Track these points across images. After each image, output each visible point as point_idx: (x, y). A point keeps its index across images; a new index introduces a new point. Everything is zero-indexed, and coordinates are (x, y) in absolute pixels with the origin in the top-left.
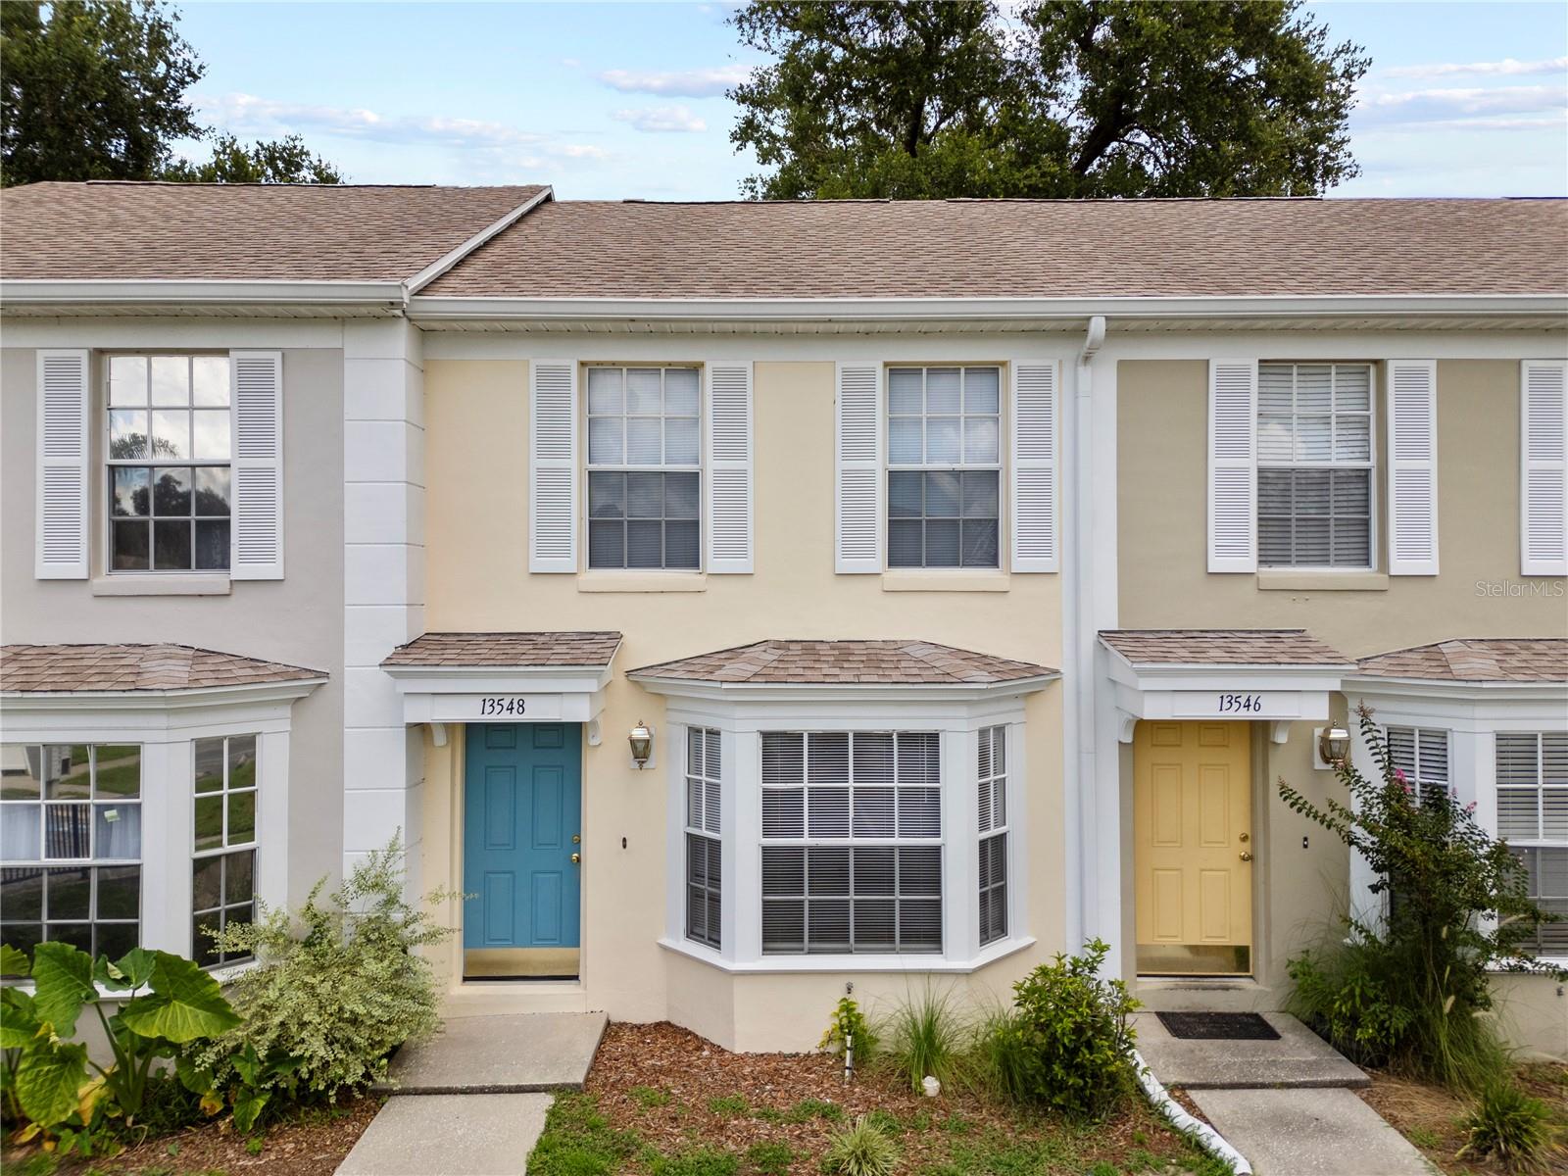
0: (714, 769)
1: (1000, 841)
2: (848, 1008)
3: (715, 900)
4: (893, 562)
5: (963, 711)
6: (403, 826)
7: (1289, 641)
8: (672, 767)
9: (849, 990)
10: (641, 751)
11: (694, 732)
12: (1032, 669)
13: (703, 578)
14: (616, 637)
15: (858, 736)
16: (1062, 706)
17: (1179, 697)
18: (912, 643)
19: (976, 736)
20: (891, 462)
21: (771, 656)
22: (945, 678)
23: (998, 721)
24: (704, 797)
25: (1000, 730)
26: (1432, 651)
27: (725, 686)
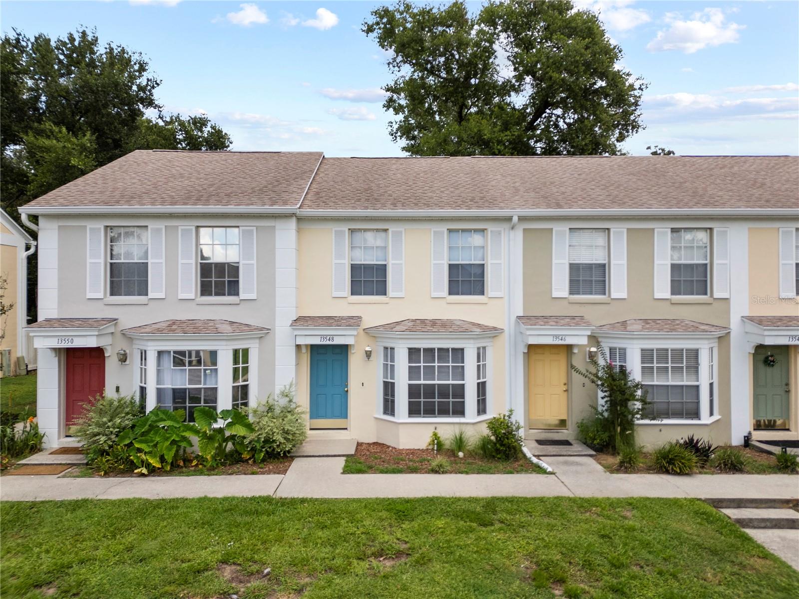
0: (392, 360)
1: (484, 383)
2: (435, 434)
3: (393, 402)
4: (450, 293)
5: (472, 341)
6: (294, 377)
7: (577, 319)
8: (378, 360)
9: (436, 429)
10: (368, 355)
11: (386, 348)
12: (495, 329)
13: (388, 298)
14: (360, 318)
15: (439, 349)
16: (505, 340)
17: (540, 337)
18: (456, 320)
19: (476, 350)
20: (449, 261)
21: (411, 324)
22: (466, 331)
23: (484, 345)
24: (389, 369)
25: (484, 348)
26: (624, 324)
27: (397, 333)
